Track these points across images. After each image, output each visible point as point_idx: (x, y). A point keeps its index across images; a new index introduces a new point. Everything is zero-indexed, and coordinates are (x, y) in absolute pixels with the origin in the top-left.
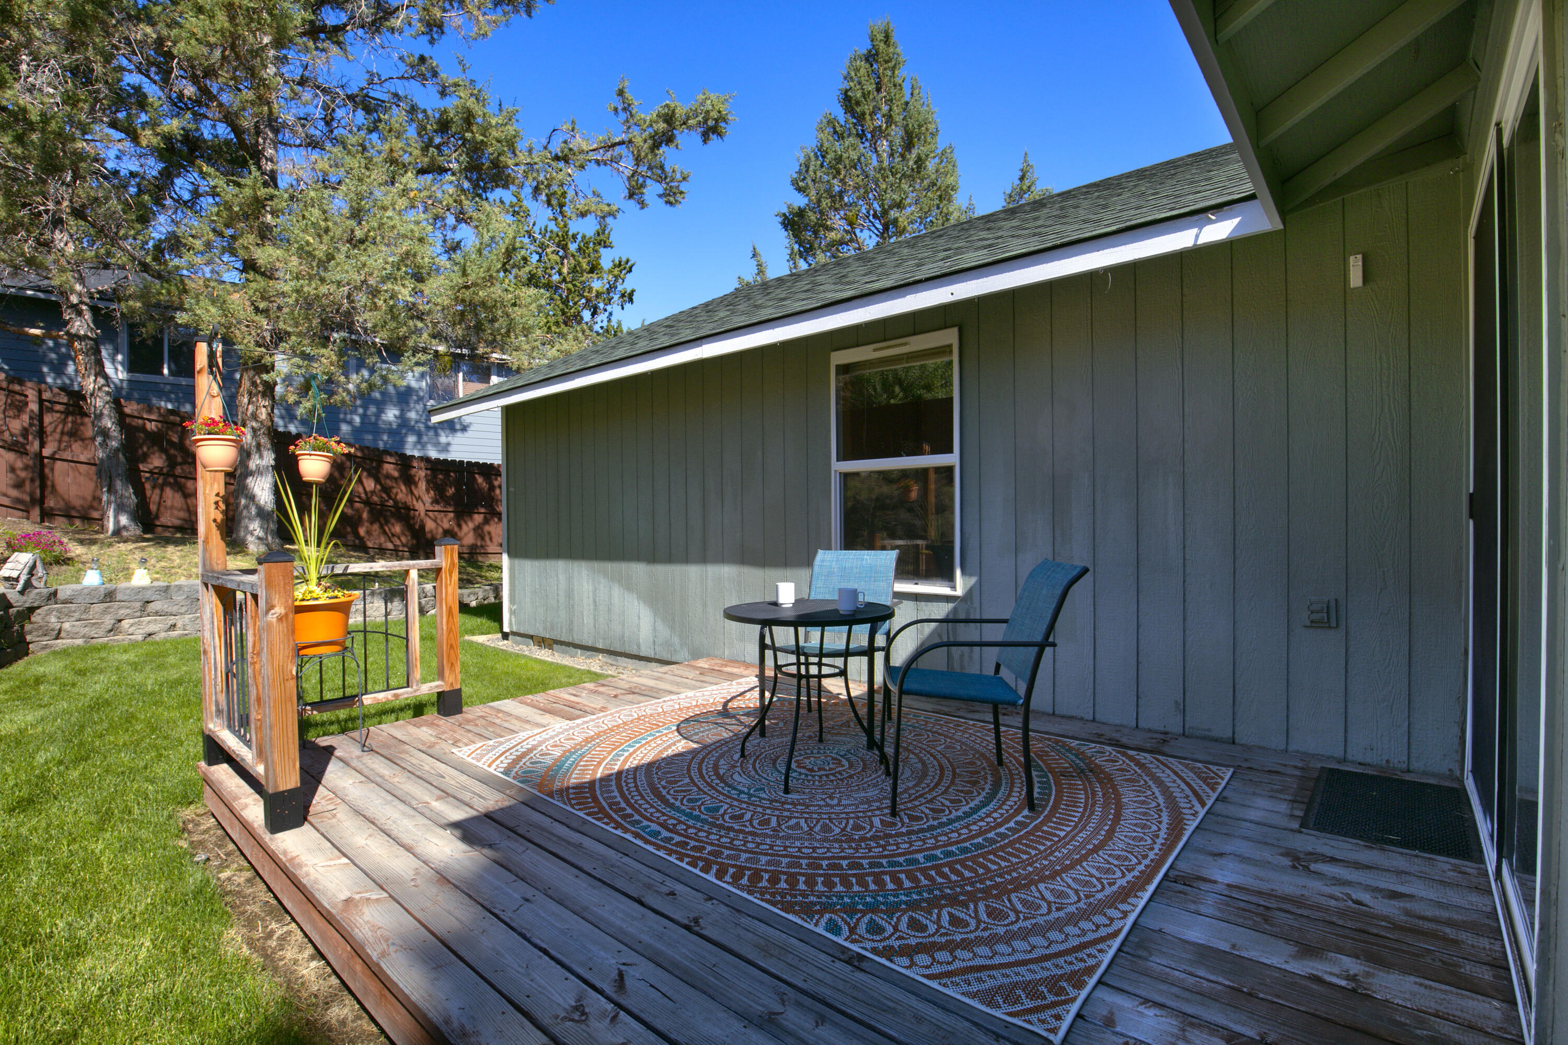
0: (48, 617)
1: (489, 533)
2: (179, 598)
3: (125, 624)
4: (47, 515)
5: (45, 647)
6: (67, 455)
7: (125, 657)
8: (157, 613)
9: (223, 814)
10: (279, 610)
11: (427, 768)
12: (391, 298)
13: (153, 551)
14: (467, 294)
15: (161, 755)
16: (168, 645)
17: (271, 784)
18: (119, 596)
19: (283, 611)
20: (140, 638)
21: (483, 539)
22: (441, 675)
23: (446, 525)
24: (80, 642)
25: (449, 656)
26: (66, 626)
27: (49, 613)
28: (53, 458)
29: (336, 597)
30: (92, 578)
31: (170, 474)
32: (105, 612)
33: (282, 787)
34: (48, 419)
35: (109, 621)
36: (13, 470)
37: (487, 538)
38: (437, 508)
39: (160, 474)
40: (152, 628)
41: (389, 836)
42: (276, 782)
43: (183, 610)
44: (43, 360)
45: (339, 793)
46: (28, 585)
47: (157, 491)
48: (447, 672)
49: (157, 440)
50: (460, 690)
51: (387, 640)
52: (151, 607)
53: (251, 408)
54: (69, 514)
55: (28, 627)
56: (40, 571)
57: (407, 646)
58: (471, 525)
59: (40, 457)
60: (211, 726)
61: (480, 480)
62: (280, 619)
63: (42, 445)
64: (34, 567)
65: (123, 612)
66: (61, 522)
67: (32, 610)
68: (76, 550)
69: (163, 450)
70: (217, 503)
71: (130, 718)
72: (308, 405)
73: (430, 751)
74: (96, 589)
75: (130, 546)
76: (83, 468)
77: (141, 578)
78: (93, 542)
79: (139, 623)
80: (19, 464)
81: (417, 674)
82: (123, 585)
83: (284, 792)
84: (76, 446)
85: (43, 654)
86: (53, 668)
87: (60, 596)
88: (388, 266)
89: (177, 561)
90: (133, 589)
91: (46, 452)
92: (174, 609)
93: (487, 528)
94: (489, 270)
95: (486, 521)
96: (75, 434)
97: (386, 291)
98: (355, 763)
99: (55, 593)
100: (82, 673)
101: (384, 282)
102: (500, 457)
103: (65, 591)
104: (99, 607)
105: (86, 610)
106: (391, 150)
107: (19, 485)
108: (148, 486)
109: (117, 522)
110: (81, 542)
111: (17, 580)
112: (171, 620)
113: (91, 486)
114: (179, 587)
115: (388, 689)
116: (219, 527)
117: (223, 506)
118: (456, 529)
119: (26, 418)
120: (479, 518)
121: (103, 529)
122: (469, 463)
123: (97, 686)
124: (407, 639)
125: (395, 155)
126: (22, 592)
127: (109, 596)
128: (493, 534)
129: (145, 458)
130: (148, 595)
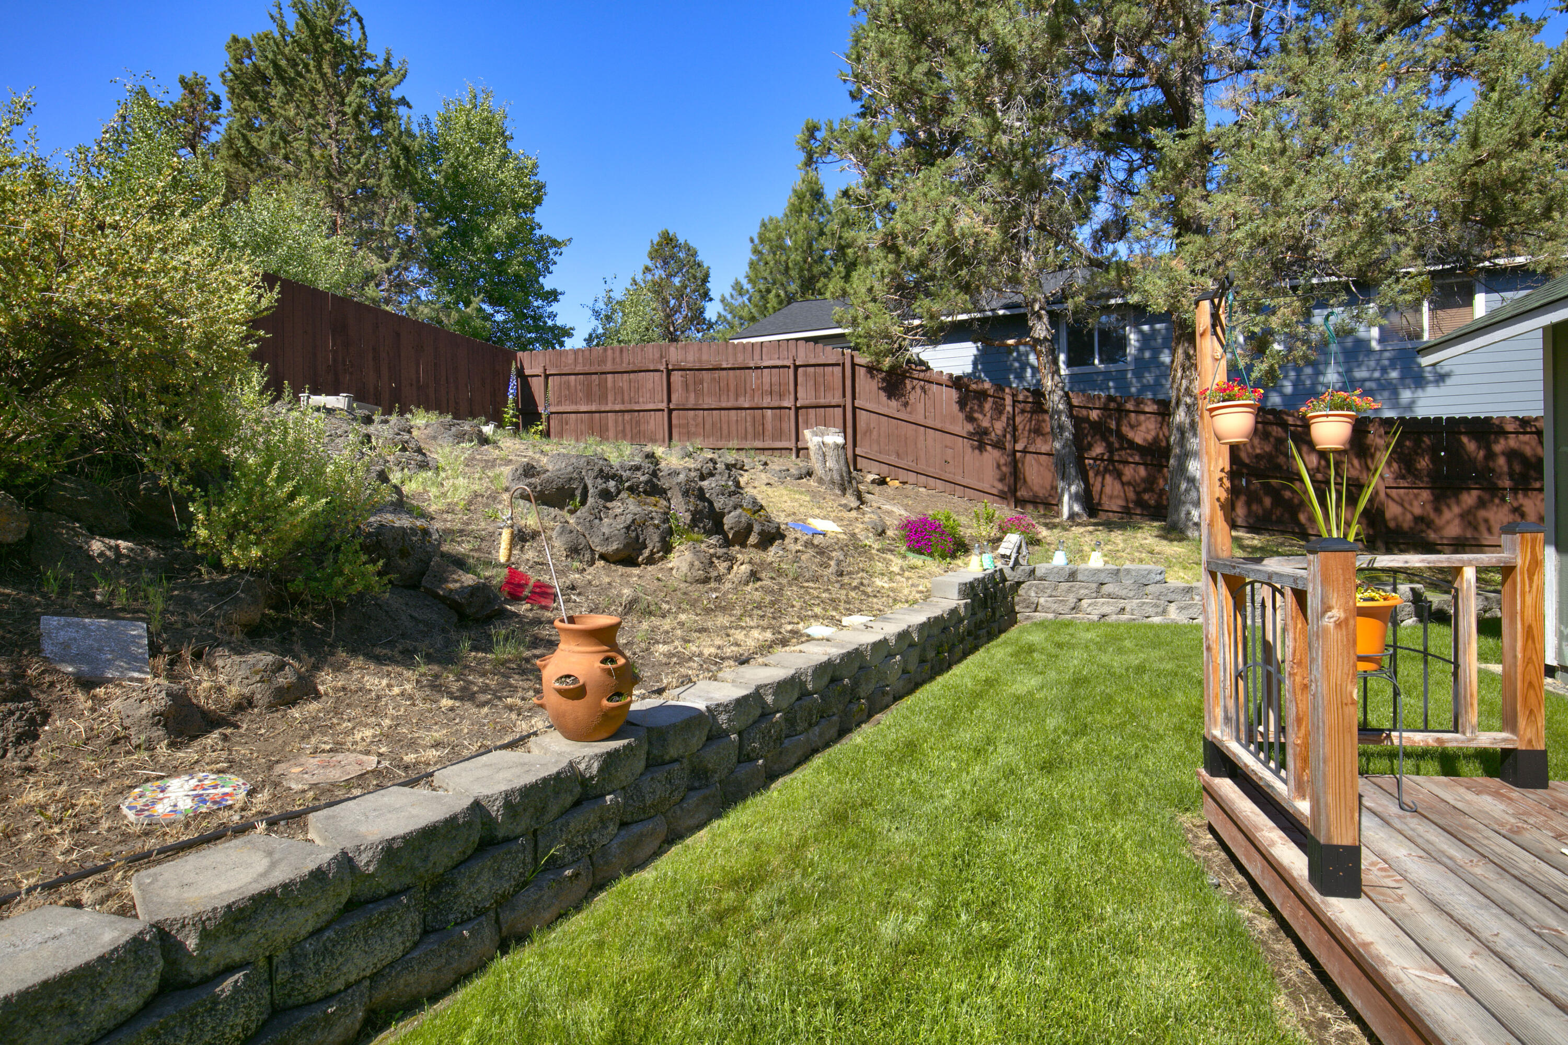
0: (1028, 591)
1: (1486, 521)
2: (1128, 582)
3: (1085, 603)
4: (1020, 502)
5: (1028, 618)
6: (1032, 449)
7: (1089, 636)
8: (1109, 596)
9: (1233, 839)
10: (1337, 613)
11: (1526, 867)
12: (1374, 209)
13: (1102, 535)
14: (1481, 174)
15: (1146, 747)
16: (1122, 629)
17: (1323, 833)
18: (1080, 577)
19: (1342, 615)
20: (1096, 618)
21: (1476, 528)
22: (1509, 723)
23: (1417, 511)
24: (1051, 616)
25: (1525, 699)
26: (1042, 600)
27: (1031, 586)
28: (1025, 451)
29: (1372, 599)
30: (1059, 559)
31: (1111, 460)
32: (1069, 590)
33: (1336, 841)
34: (1018, 419)
35: (1072, 600)
36: (999, 466)
37: (1483, 528)
38: (1403, 483)
39: (1102, 460)
40: (1106, 610)
41: (1511, 966)
42: (1329, 830)
43: (1131, 594)
44: (1010, 370)
45: (1394, 865)
46: (1017, 562)
47: (1099, 479)
48: (1522, 722)
49: (1099, 429)
50: (1544, 753)
51: (1426, 662)
52: (1106, 589)
53: (1185, 383)
54: (1035, 502)
55: (1017, 599)
56: (1024, 550)
57: (1455, 674)
58: (1456, 510)
59: (1015, 452)
60: (1217, 732)
61: (1470, 445)
62: (1339, 625)
63: (1015, 442)
64: (1020, 547)
65: (1083, 592)
66: (1030, 508)
67: (1019, 584)
68: (1044, 533)
69: (1104, 439)
70: (1221, 480)
71: (1109, 700)
72: (1265, 366)
73: (1516, 838)
74: (1062, 569)
75: (1082, 530)
76: (1043, 458)
77: (1096, 561)
78: (1054, 526)
79: (1095, 604)
80: (1002, 461)
81: (1472, 716)
82: (1082, 566)
83: (1338, 847)
84: (1039, 441)
85: (1027, 623)
86: (1036, 637)
87: (1038, 573)
88: (1370, 168)
89: (1121, 545)
90: (1090, 570)
91: (1019, 447)
92: (1123, 593)
93: (1482, 514)
94: (1519, 125)
95: (1482, 504)
96: (1037, 431)
97: (1366, 202)
98: (1397, 823)
99: (1033, 571)
100: (1059, 645)
101: (1363, 190)
102: (1541, 405)
103: (1041, 569)
104: (1065, 586)
105: (1056, 588)
106: (1345, 25)
107: (1001, 480)
108: (1091, 474)
109: (1071, 508)
110: (1046, 525)
111: (1009, 557)
112: (1121, 603)
113: (1049, 476)
114: (1128, 571)
115: (1426, 730)
116: (1222, 507)
117: (1227, 484)
118: (1432, 515)
119: (1004, 418)
120: (1469, 499)
121: (1058, 514)
122: (1452, 419)
123: (1075, 660)
124: (1457, 666)
125: (1351, 29)
126: (1013, 568)
127: (1072, 576)
128: (1492, 522)
129: (1090, 446)
130: (1103, 577)
